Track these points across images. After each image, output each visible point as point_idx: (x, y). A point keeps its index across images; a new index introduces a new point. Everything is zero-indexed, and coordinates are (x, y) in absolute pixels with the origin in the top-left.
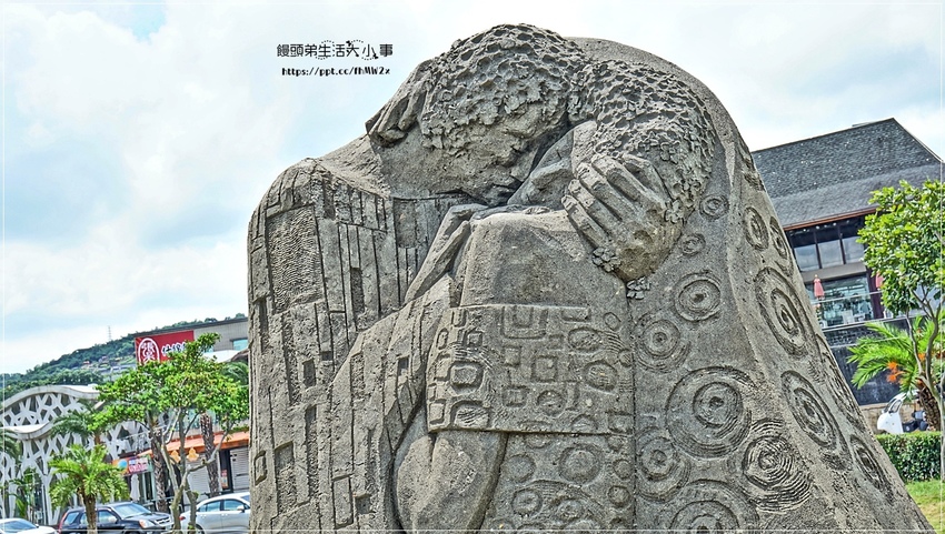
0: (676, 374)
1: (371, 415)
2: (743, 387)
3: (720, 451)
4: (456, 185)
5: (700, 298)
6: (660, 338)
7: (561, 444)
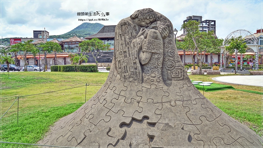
0: (168, 49)
1: (136, 49)
2: (175, 51)
3: (172, 57)
4: (141, 25)
5: (171, 42)
6: (166, 45)
7: (158, 54)
